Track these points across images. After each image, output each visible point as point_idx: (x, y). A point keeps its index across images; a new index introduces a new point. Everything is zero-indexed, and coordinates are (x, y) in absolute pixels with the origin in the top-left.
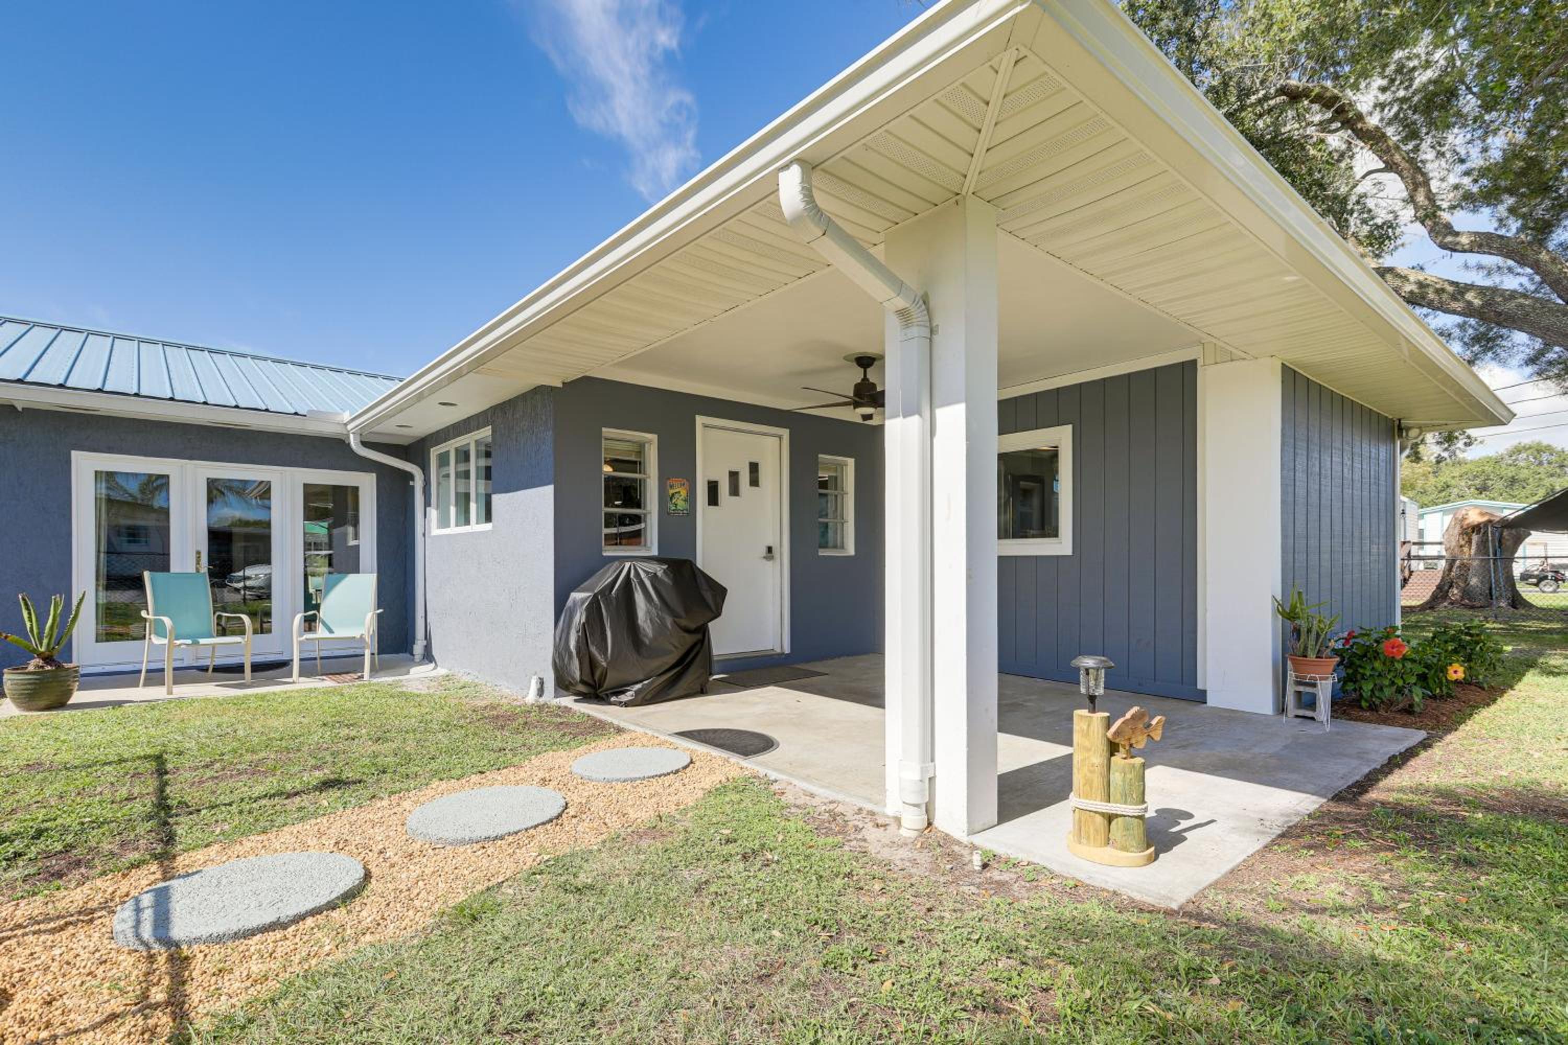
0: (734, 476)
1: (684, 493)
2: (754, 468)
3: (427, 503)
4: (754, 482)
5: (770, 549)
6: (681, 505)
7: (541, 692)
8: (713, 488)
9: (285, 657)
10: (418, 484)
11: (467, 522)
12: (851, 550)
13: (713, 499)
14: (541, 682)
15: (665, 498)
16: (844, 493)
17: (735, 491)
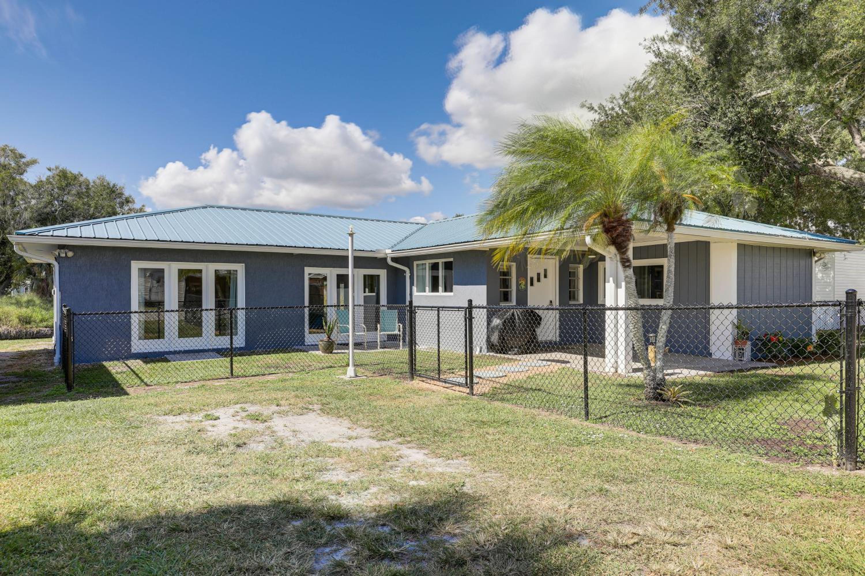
0: (539, 275)
1: (524, 283)
2: (545, 271)
3: (412, 284)
4: (545, 276)
5: (551, 302)
6: (523, 287)
7: (481, 351)
8: (532, 279)
9: (347, 342)
10: (408, 275)
11: (437, 291)
12: (581, 301)
13: (532, 284)
14: (481, 348)
15: (518, 285)
16: (578, 279)
17: (539, 280)
